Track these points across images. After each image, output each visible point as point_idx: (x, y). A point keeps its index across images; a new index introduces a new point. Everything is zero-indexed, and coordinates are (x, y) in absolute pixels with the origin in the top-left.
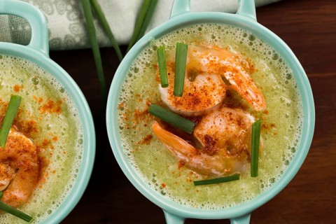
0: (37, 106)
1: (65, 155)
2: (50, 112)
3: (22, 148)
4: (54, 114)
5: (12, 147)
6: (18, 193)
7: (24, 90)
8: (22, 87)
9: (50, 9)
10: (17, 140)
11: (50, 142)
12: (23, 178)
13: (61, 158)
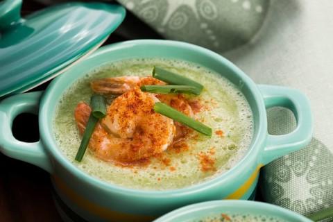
0: (205, 151)
1: (157, 180)
2: (202, 163)
3: (156, 137)
4: (201, 166)
5: (155, 127)
6: (106, 143)
7: (219, 139)
8: (222, 137)
9: (313, 180)
10: (164, 130)
11: (167, 165)
12: (123, 146)
13: (153, 177)
